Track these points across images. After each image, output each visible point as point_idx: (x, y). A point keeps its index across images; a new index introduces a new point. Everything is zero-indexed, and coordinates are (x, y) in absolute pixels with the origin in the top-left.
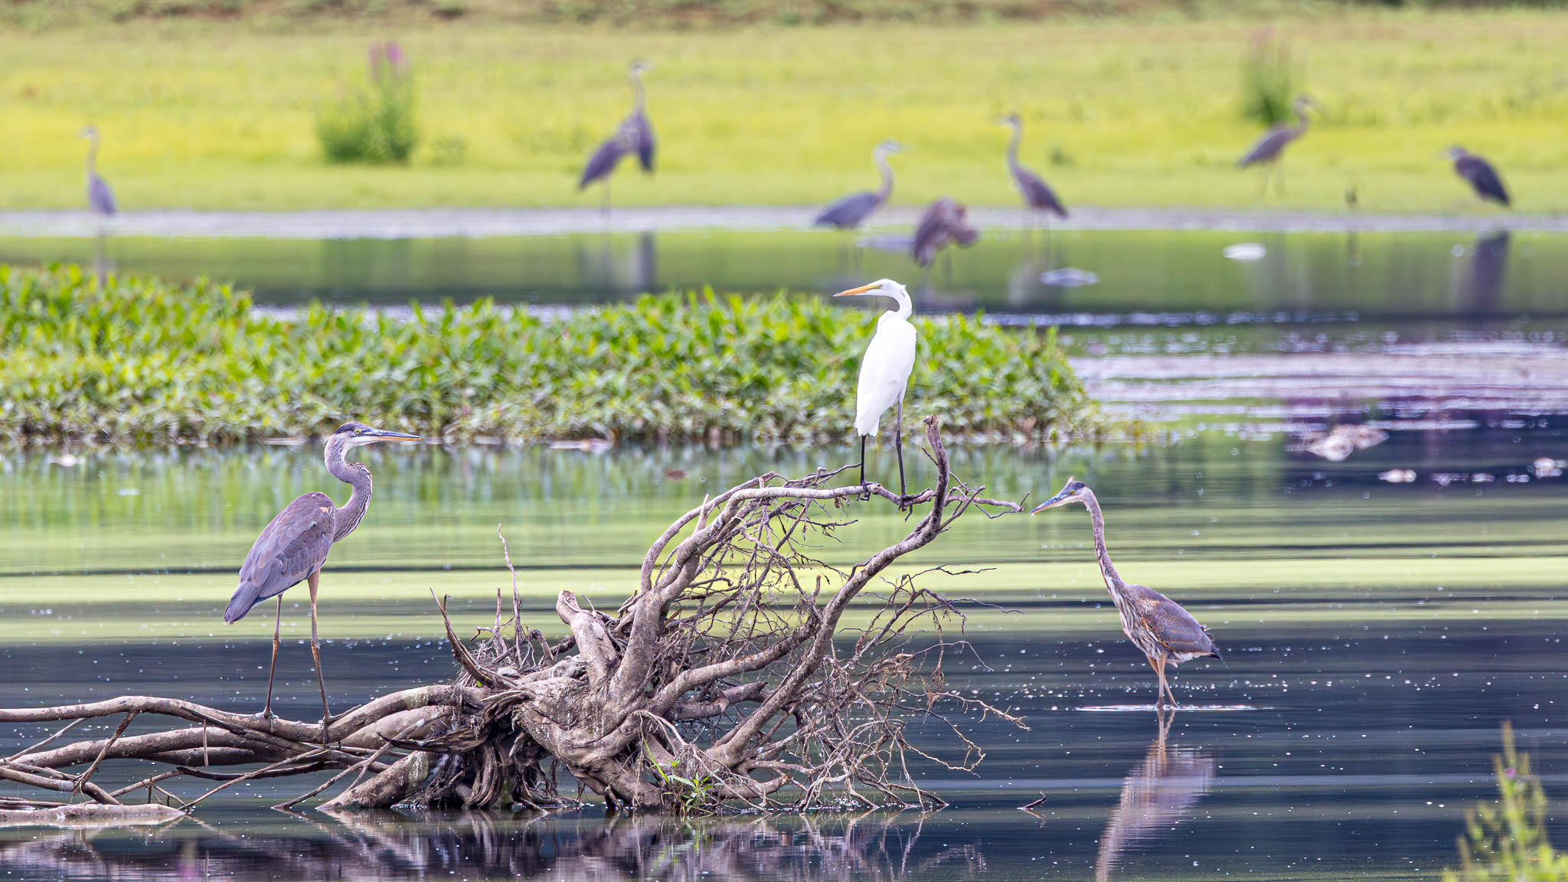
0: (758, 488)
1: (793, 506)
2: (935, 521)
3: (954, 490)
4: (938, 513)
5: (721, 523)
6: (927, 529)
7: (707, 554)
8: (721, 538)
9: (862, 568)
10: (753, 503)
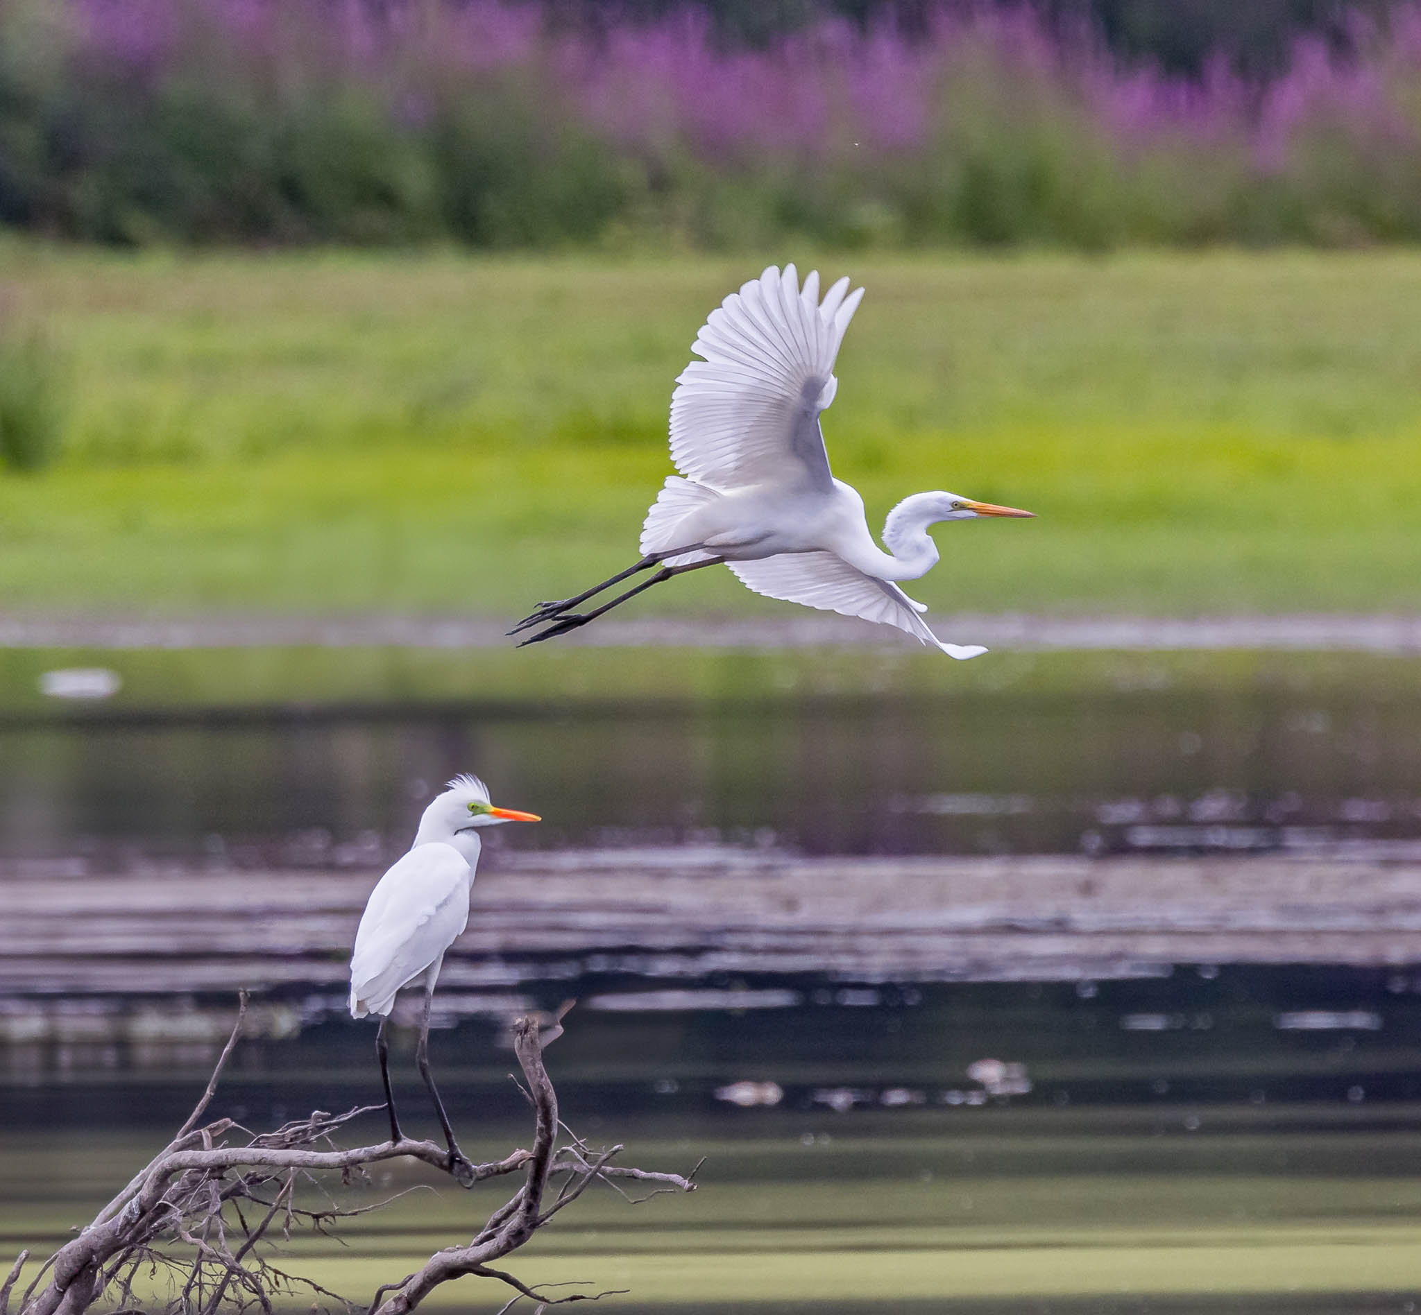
0: (202, 1149)
1: (260, 1180)
2: (529, 1208)
3: (564, 1152)
4: (534, 1193)
5: (137, 1212)
6: (514, 1222)
7: (107, 1266)
8: (133, 1239)
9: (397, 1293)
10: (195, 1176)
